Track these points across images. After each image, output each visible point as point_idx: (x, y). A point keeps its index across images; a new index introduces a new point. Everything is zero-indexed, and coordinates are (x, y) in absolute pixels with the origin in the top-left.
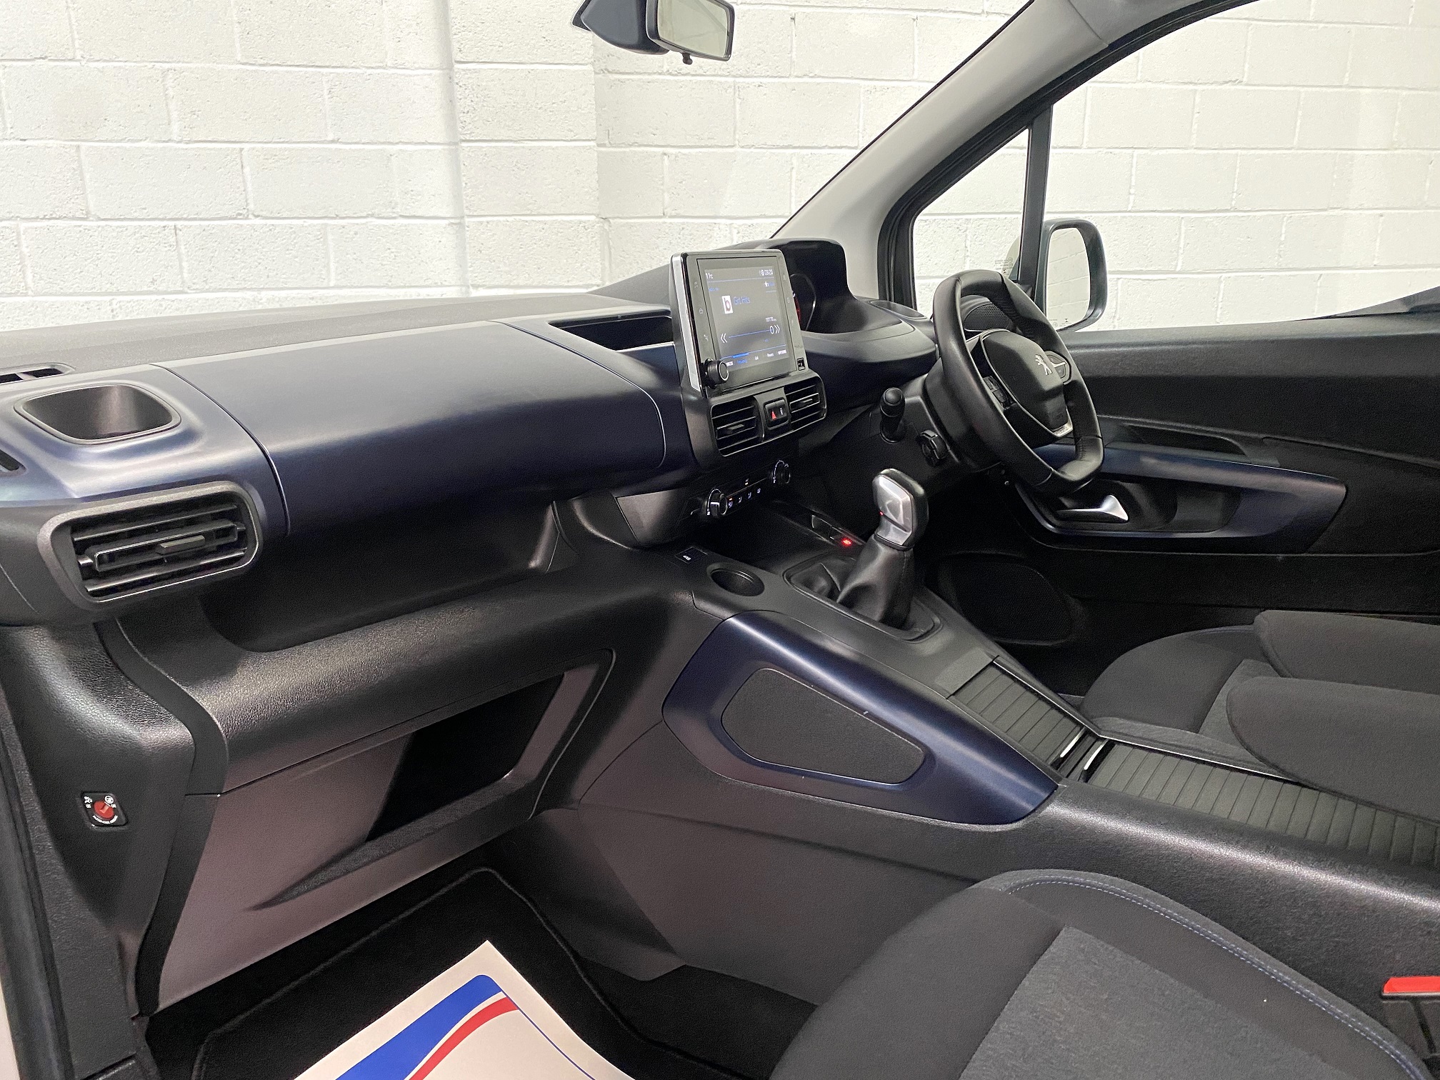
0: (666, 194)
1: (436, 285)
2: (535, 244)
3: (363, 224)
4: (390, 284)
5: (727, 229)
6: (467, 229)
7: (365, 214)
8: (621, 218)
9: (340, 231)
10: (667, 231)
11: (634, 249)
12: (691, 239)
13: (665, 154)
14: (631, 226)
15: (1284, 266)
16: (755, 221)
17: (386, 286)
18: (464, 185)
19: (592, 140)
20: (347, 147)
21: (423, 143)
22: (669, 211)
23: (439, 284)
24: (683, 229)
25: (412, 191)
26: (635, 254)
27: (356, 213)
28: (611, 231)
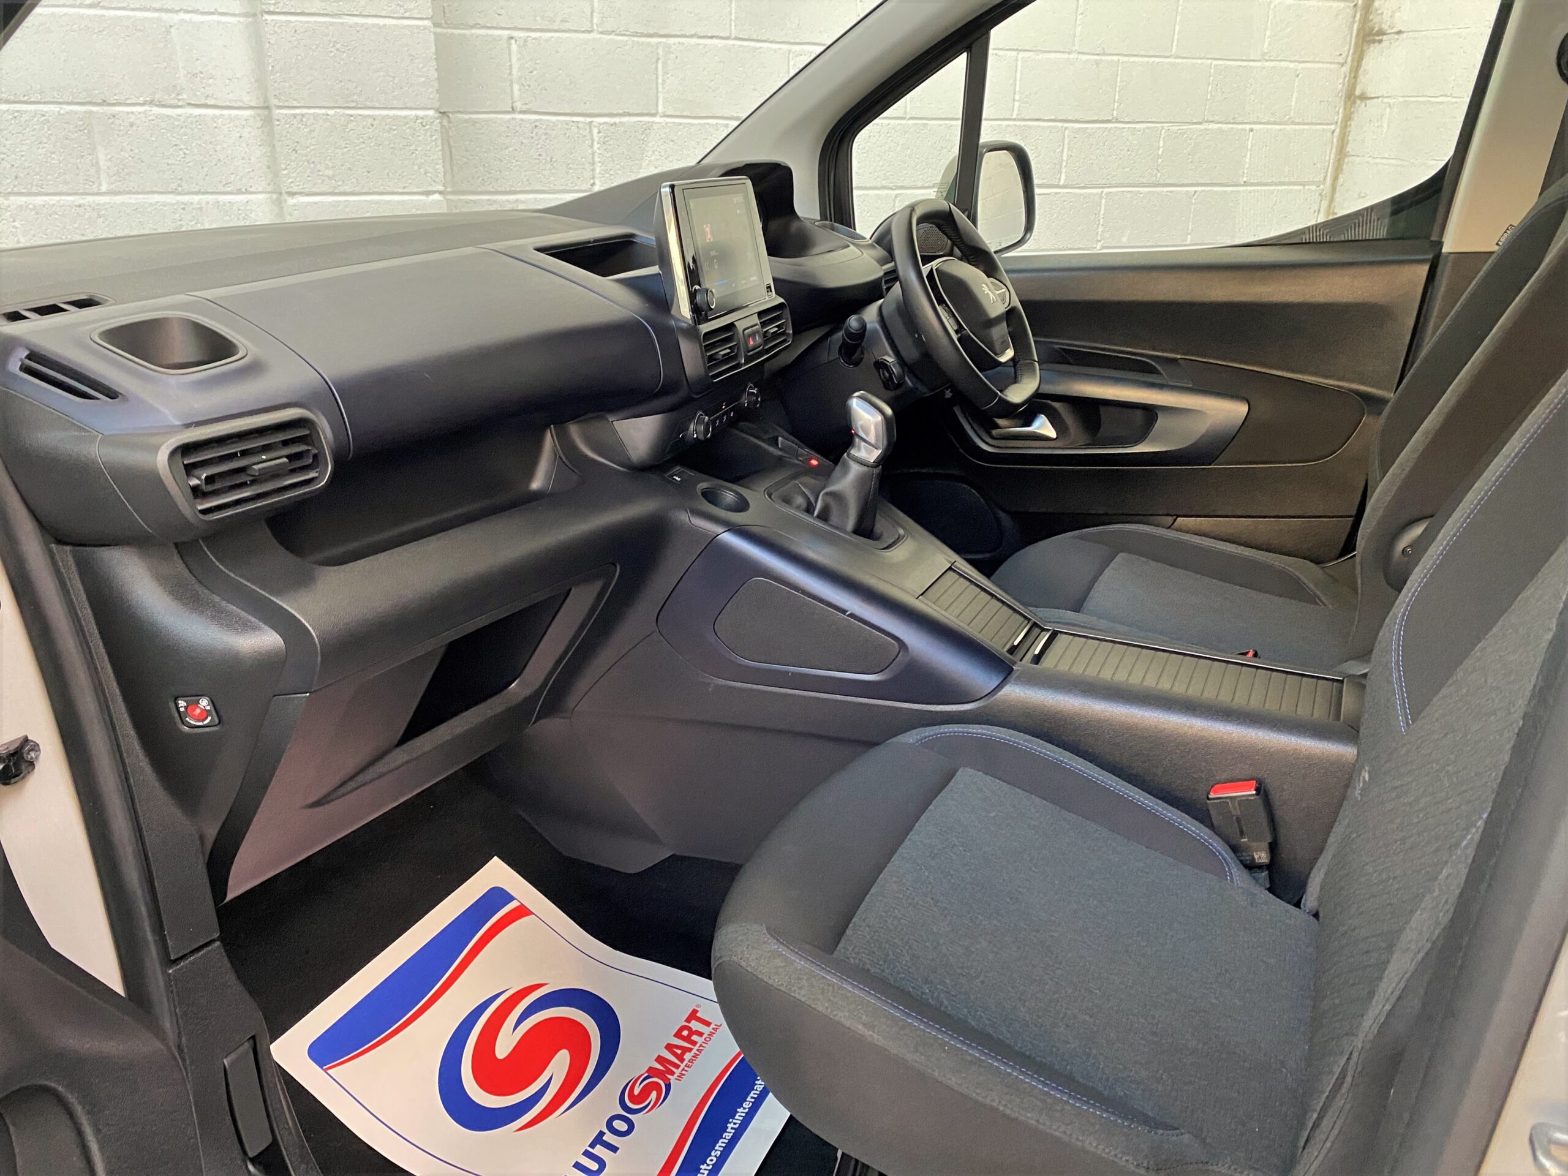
0: (516, 87)
1: (239, 192)
2: (364, 143)
3: (139, 113)
4: (180, 189)
5: (587, 127)
6: (278, 123)
7: (141, 100)
8: (461, 112)
9: (111, 121)
10: (517, 128)
11: (478, 149)
12: (546, 139)
13: (512, 38)
14: (474, 123)
15: (1161, 182)
16: (617, 120)
17: (174, 192)
18: (270, 68)
19: (427, 19)
20: (112, 13)
21: (212, 13)
22: (518, 105)
23: (244, 190)
24: (536, 126)
25: (201, 73)
26: (480, 154)
27: (129, 99)
28: (450, 128)
